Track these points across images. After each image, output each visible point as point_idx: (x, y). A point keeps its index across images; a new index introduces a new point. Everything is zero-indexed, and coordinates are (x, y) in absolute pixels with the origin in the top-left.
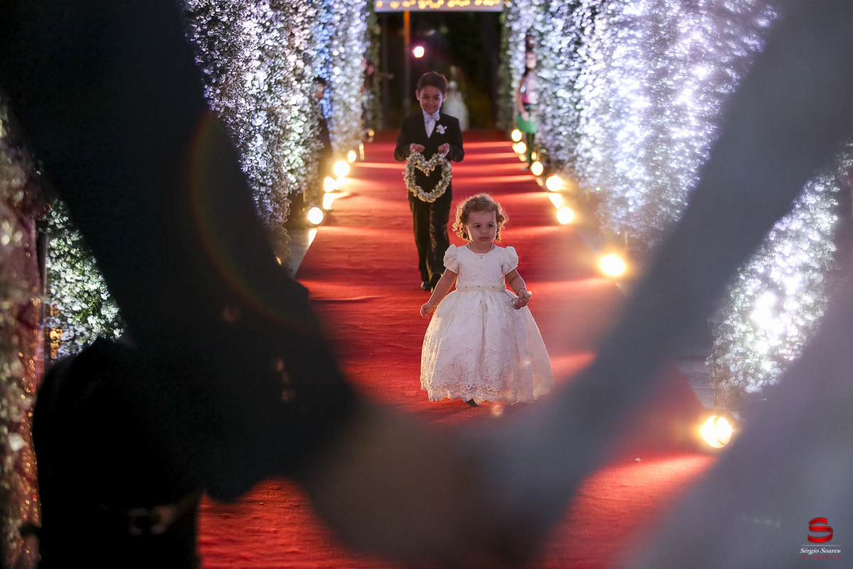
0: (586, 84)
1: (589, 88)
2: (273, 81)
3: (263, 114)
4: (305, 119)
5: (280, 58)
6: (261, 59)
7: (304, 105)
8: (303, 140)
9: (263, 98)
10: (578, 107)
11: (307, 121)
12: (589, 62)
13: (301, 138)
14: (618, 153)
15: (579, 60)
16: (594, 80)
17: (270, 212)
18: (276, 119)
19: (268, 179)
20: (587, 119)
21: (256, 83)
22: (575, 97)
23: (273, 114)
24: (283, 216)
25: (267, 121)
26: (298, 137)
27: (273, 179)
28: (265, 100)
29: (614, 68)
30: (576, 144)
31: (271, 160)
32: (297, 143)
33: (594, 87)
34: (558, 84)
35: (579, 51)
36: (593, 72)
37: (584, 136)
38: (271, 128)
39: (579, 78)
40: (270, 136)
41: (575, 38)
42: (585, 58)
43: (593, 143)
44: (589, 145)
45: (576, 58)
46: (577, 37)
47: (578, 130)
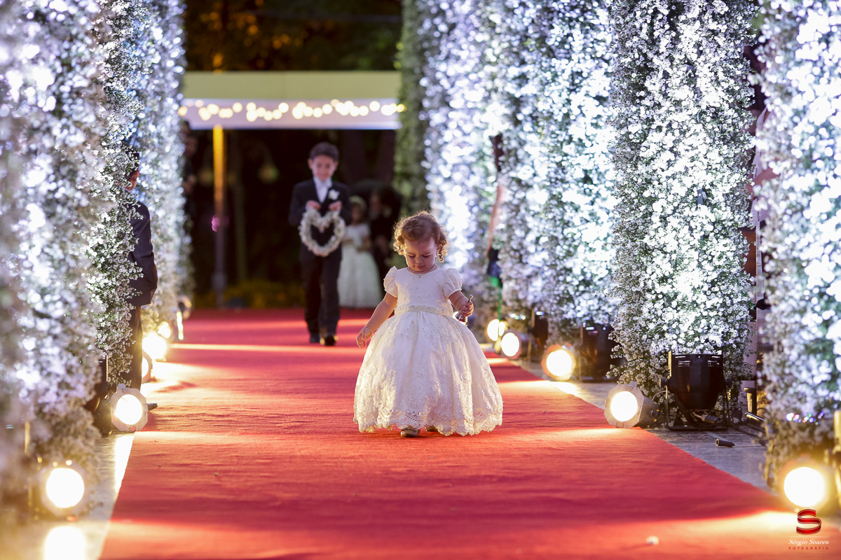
0: (663, 149)
1: (667, 156)
2: (65, 89)
4: (108, 219)
5: (82, 41)
6: (39, 40)
8: (103, 260)
9: (45, 127)
10: (646, 194)
11: (112, 222)
12: (667, 105)
13: (100, 255)
15: (646, 102)
16: (677, 142)
17: (58, 375)
18: (73, 174)
19: (54, 302)
20: (664, 219)
21: (29, 92)
22: (640, 175)
23: (67, 163)
24: (85, 384)
25: (52, 178)
27: (66, 303)
28: (49, 130)
31: (61, 262)
32: (93, 266)
33: (676, 154)
34: (563, 180)
35: (647, 84)
36: (675, 126)
37: (659, 252)
38: (62, 191)
39: (649, 138)
40: (59, 209)
41: (639, 59)
42: (659, 98)
43: (675, 265)
44: (667, 269)
45: (641, 98)
46: (642, 58)
47: (646, 240)
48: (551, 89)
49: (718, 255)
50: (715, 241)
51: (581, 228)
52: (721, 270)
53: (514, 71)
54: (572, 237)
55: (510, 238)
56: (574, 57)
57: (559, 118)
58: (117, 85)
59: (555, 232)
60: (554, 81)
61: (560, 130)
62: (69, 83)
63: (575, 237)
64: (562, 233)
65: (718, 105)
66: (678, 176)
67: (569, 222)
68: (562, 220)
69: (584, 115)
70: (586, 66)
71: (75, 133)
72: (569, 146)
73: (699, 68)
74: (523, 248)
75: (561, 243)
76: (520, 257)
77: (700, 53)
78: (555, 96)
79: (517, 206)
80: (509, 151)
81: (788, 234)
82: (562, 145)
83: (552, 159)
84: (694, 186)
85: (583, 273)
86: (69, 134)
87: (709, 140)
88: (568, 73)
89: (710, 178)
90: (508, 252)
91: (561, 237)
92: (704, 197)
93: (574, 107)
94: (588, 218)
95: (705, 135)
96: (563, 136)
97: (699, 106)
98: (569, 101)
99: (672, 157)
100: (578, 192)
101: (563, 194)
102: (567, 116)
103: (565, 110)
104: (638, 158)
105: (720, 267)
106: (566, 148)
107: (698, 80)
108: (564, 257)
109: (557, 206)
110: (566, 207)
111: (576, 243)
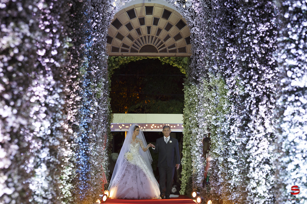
0: (253, 146)
1: (255, 148)
2: (54, 128)
3: (47, 150)
4: (73, 166)
5: (59, 113)
6: (46, 112)
7: (73, 157)
8: (71, 180)
9: (47, 139)
10: (248, 160)
11: (74, 167)
12: (255, 132)
13: (70, 178)
14: (288, 179)
15: (248, 131)
16: (258, 143)
18: (56, 154)
19: (49, 194)
20: (254, 169)
21: (42, 128)
22: (246, 154)
23: (54, 150)
25: (49, 155)
26: (68, 178)
28: (48, 140)
29: (285, 122)
30: (247, 184)
31: (52, 182)
32: (68, 182)
33: (258, 148)
34: (228, 154)
35: (248, 125)
36: (257, 139)
37: (252, 179)
38: (52, 160)
39: (249, 142)
40: (51, 165)
41: (246, 117)
42: (253, 129)
43: (258, 183)
44: (255, 185)
45: (247, 129)
46: (247, 116)
47: (248, 175)
48: (224, 124)
49: (272, 180)
50: (270, 176)
51: (234, 170)
52: (273, 186)
53: (214, 117)
54: (231, 173)
55: (213, 173)
56: (232, 114)
57: (227, 134)
58: (77, 123)
59: (225, 171)
60: (225, 121)
61: (227, 137)
62: (55, 126)
63: (232, 173)
64: (227, 172)
65: (272, 132)
66: (258, 155)
67: (230, 168)
68: (227, 167)
69: (235, 133)
70: (236, 116)
71: (57, 141)
72: (230, 143)
73: (265, 120)
74: (217, 176)
75: (227, 175)
76: (216, 179)
77: (266, 115)
78: (225, 126)
79: (215, 162)
80: (213, 143)
81: (281, 176)
82: (227, 143)
83: (224, 147)
84: (264, 158)
85: (234, 185)
86: (55, 142)
87: (269, 143)
88: (230, 119)
89: (269, 156)
90: (212, 178)
91: (227, 173)
92: (267, 162)
93: (231, 130)
94: (236, 167)
95: (268, 141)
96: (228, 140)
97: (265, 132)
98: (230, 128)
99: (256, 148)
100: (233, 158)
101: (228, 159)
102: (229, 133)
103: (228, 131)
104: (246, 149)
105: (272, 185)
106: (229, 144)
107: (265, 124)
108: (228, 180)
109: (226, 163)
110: (229, 163)
111: (232, 175)
